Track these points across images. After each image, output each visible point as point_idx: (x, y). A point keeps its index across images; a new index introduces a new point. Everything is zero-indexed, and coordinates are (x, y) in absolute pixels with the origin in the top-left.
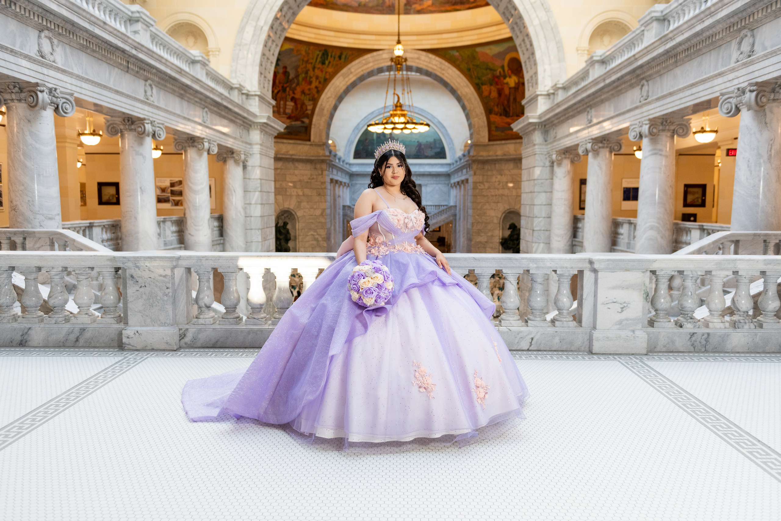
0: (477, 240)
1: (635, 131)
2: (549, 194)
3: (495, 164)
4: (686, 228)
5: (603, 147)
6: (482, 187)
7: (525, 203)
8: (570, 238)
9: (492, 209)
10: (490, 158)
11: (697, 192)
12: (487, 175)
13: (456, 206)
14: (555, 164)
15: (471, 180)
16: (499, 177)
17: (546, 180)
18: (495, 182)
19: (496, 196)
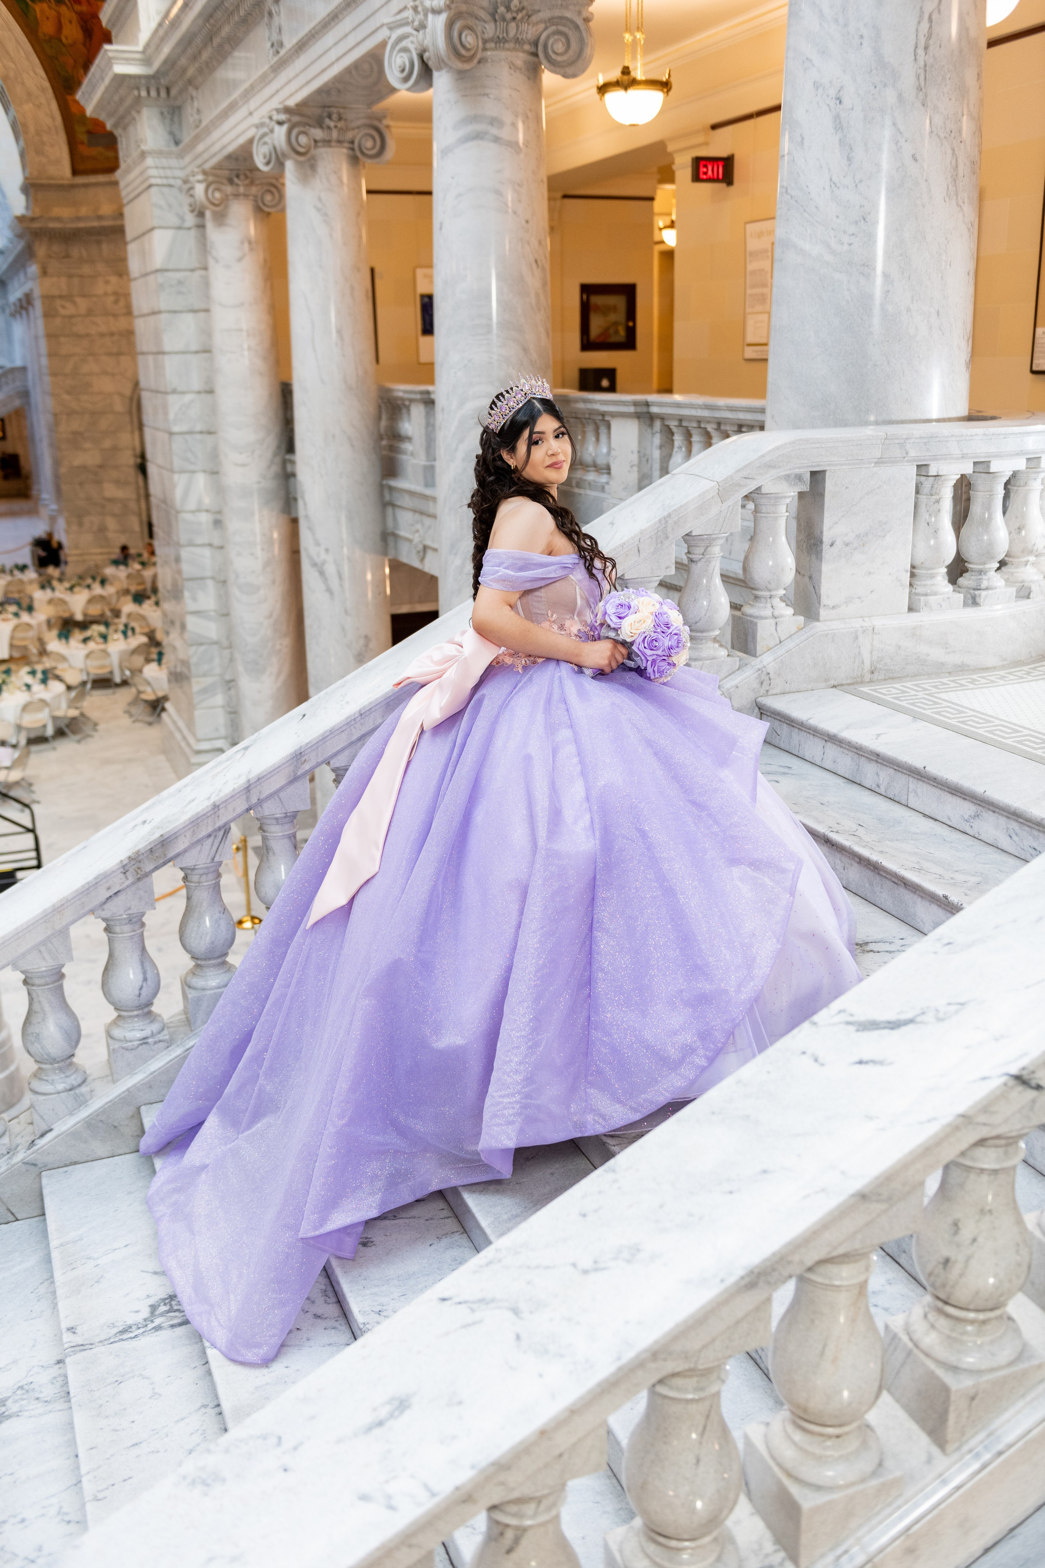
0: (76, 463)
1: (405, 50)
2: (202, 315)
3: (99, 242)
4: (592, 412)
5: (327, 142)
6: (70, 310)
7: (145, 349)
8: (275, 455)
9: (105, 373)
10: (81, 225)
11: (614, 309)
12: (81, 276)
13: (24, 369)
14: (208, 214)
15: (37, 293)
16: (113, 279)
17: (192, 270)
18: (106, 294)
19: (112, 334)
